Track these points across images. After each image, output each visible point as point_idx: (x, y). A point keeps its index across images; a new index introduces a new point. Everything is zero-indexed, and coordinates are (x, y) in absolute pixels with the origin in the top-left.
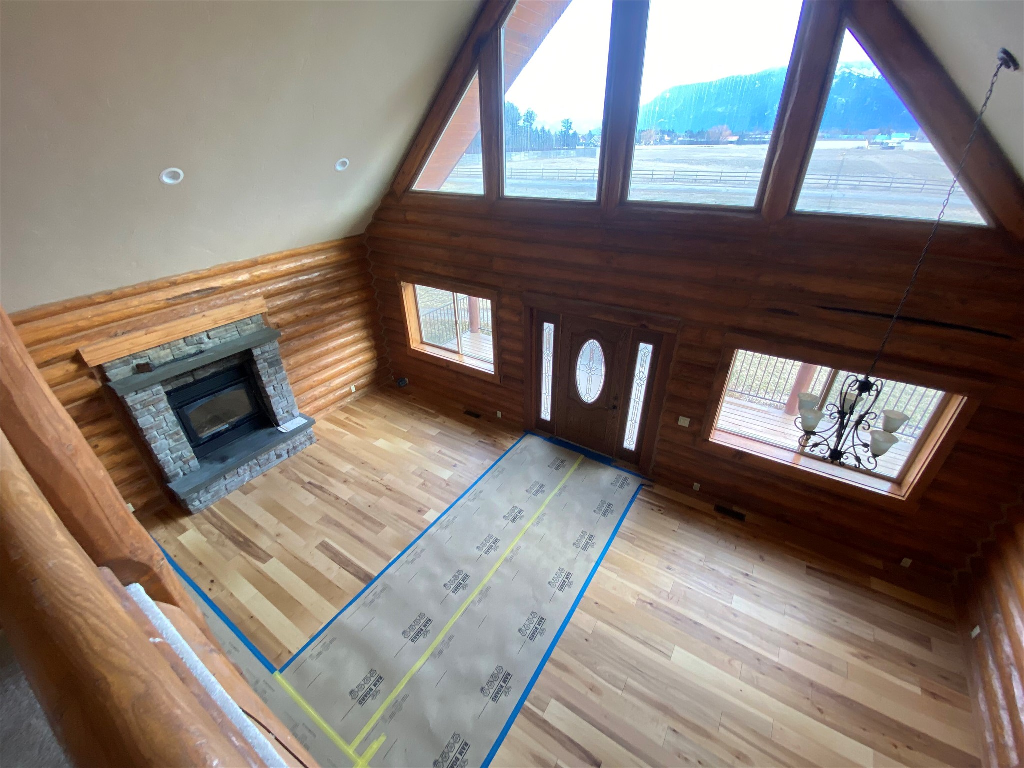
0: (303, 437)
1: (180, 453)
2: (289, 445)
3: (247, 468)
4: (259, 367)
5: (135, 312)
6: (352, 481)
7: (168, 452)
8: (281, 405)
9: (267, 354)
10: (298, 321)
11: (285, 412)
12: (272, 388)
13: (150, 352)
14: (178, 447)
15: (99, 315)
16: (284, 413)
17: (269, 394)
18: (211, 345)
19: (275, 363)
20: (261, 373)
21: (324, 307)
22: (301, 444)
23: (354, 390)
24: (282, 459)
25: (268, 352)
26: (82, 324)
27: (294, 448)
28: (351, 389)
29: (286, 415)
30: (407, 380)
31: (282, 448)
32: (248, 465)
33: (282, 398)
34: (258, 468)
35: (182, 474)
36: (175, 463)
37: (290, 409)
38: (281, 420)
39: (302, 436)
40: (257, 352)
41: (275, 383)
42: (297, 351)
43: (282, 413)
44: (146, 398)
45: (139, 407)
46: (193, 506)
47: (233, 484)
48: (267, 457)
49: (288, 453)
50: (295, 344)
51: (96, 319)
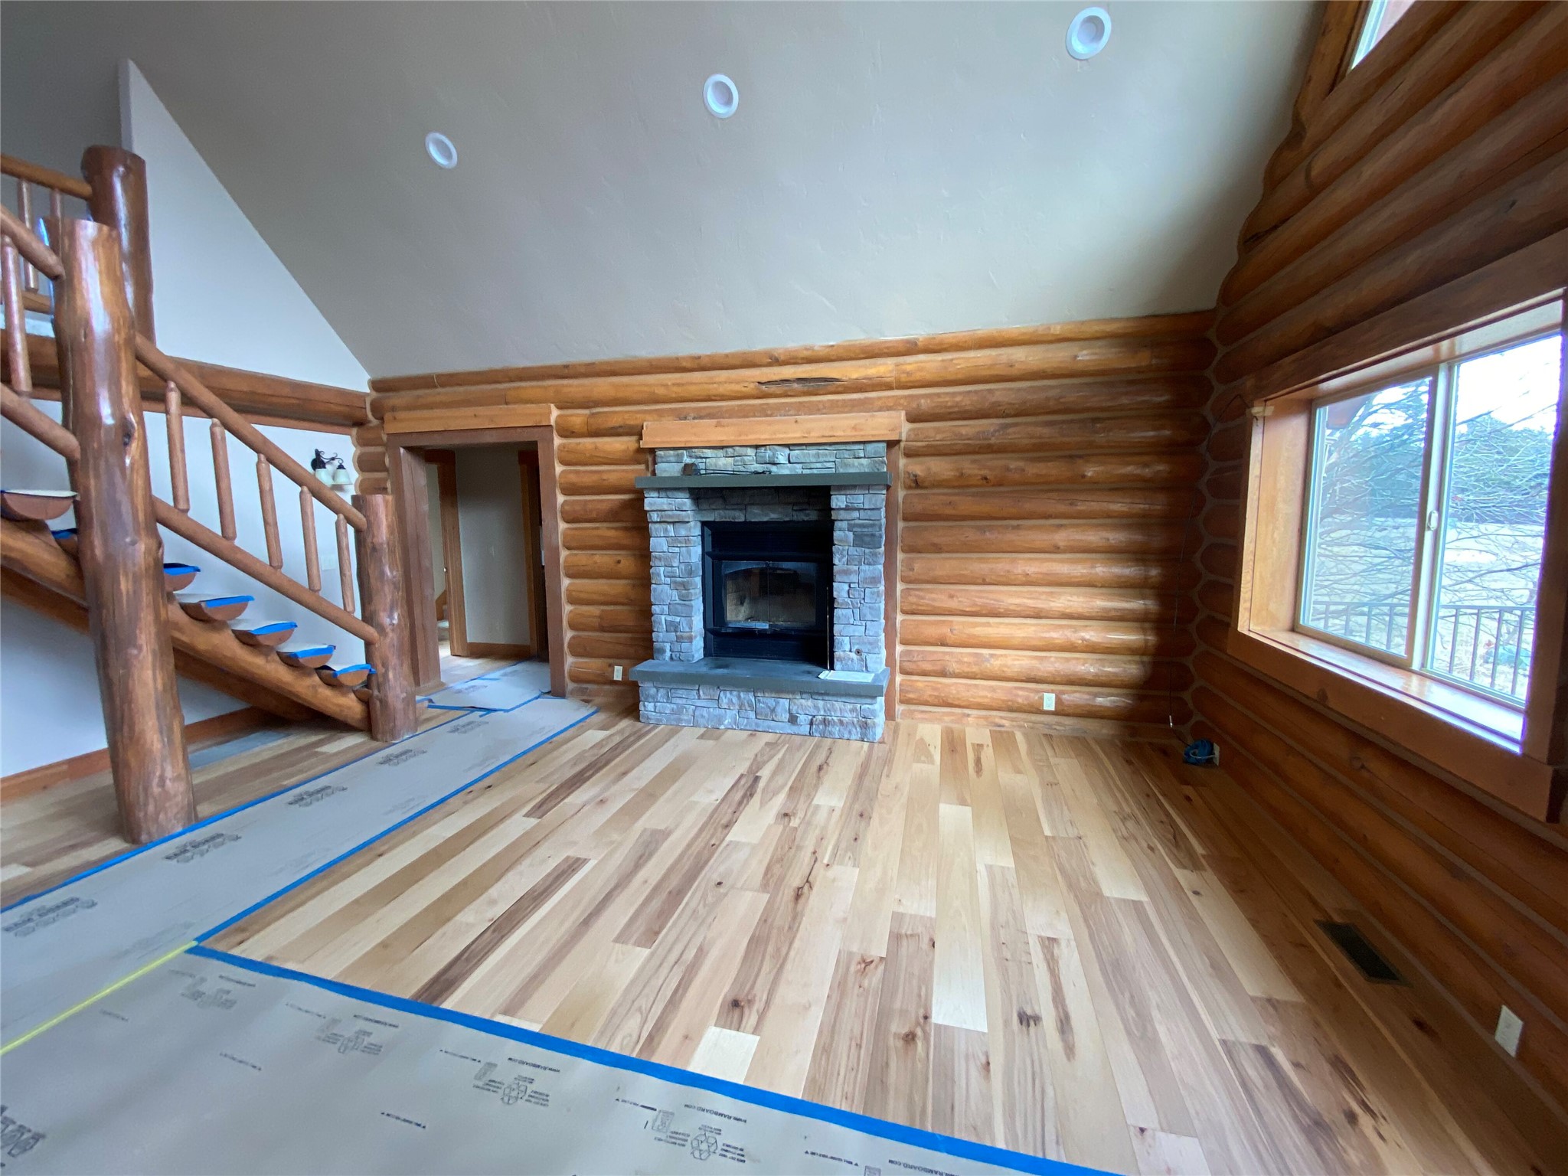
0: (852, 711)
1: (678, 619)
2: (816, 707)
3: (735, 700)
4: (837, 534)
5: (715, 392)
7: (666, 608)
8: (850, 630)
9: (856, 514)
10: (960, 484)
11: (854, 650)
12: (846, 587)
13: (708, 453)
14: (678, 606)
15: (679, 385)
16: (851, 651)
17: (835, 594)
18: (786, 472)
19: (867, 539)
20: (834, 549)
21: (1033, 470)
22: (841, 722)
23: (1049, 702)
24: (794, 729)
25: (859, 509)
26: (661, 391)
27: (825, 722)
28: (1042, 698)
29: (853, 655)
30: (1217, 749)
31: (805, 706)
32: (739, 697)
33: (857, 617)
34: (752, 715)
35: (668, 654)
36: (667, 631)
37: (864, 649)
38: (840, 660)
39: (850, 706)
40: (838, 501)
41: (854, 578)
42: (937, 549)
43: (847, 648)
44: (665, 507)
45: (655, 517)
46: (644, 706)
47: (705, 712)
48: (771, 702)
49: (811, 724)
50: (938, 533)
51: (675, 389)
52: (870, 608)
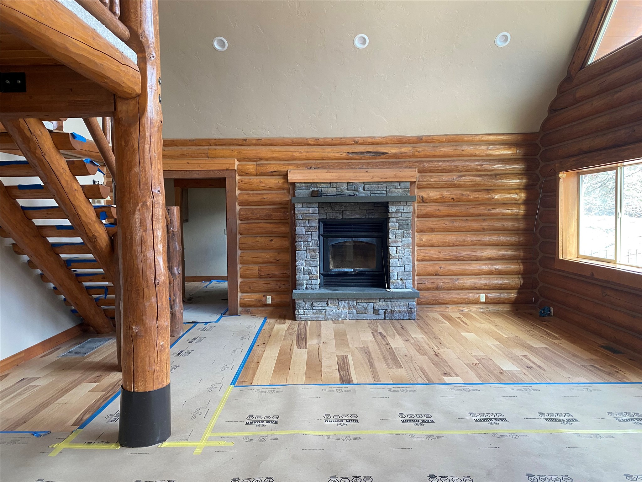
0: (404, 306)
1: (310, 268)
2: (388, 306)
3: (346, 305)
4: (391, 224)
5: (326, 156)
6: (413, 341)
7: (304, 263)
8: (398, 269)
9: (400, 215)
10: (442, 201)
11: (399, 278)
12: (395, 249)
13: (324, 185)
14: (310, 261)
15: (307, 152)
17: (390, 252)
18: (363, 195)
19: (405, 226)
20: (390, 231)
21: (473, 195)
22: (399, 311)
23: (483, 299)
24: (377, 317)
25: (401, 213)
26: (297, 155)
27: (392, 312)
28: (479, 296)
29: (399, 281)
30: (552, 309)
31: (381, 305)
32: (349, 303)
33: (401, 262)
34: (355, 312)
35: (305, 286)
36: (304, 274)
37: (404, 278)
38: (393, 283)
39: (403, 304)
40: (392, 209)
41: (399, 245)
42: (432, 230)
43: (396, 278)
44: (306, 212)
45: (300, 217)
46: (298, 312)
47: (331, 312)
48: (365, 305)
49: (385, 313)
50: (433, 223)
51: (305, 154)
52: (406, 258)
